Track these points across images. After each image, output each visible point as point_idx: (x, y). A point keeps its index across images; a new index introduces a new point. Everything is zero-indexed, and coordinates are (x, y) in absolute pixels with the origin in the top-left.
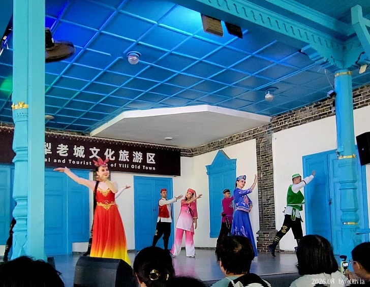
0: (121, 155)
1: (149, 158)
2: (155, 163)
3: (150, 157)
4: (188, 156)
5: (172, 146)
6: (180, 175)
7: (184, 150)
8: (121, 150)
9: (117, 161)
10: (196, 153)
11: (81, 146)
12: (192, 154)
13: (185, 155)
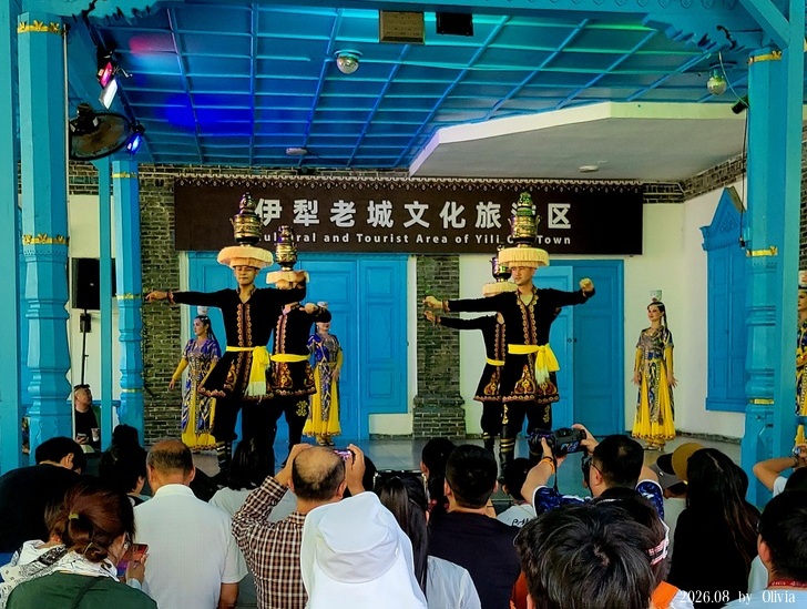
0: (480, 213)
2: (569, 227)
4: (671, 202)
5: (618, 180)
6: (641, 253)
7: (661, 188)
8: (481, 203)
9: (471, 229)
10: (689, 193)
11: (384, 202)
12: (682, 196)
13: (663, 200)
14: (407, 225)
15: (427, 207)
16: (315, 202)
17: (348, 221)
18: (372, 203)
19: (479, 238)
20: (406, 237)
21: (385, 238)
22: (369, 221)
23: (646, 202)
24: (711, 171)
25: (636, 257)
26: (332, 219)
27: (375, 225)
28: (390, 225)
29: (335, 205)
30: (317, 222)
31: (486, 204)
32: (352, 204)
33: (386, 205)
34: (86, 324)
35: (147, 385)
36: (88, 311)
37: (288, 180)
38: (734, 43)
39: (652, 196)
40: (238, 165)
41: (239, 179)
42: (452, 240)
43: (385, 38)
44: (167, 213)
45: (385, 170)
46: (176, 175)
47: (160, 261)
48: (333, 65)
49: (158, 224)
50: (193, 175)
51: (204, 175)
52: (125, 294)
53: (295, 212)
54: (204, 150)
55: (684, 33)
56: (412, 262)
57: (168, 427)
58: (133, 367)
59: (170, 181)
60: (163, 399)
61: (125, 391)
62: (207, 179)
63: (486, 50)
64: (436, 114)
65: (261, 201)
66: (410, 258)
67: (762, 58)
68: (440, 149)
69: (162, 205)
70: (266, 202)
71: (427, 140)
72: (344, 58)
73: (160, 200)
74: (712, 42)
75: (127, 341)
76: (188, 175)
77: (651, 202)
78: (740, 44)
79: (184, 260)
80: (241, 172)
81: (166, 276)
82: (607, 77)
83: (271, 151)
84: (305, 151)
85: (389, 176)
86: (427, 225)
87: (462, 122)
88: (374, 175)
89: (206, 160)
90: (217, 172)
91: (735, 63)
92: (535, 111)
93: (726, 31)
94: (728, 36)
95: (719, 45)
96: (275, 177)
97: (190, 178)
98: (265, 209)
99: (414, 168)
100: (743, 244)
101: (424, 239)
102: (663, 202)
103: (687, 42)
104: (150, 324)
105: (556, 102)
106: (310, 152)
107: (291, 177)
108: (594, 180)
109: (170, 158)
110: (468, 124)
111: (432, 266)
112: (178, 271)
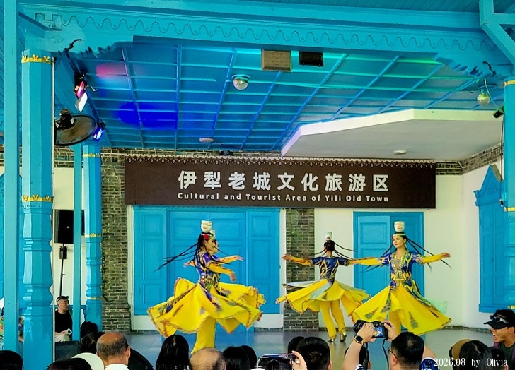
0: (328, 181)
1: (378, 183)
2: (387, 190)
3: (379, 180)
4: (454, 174)
5: (419, 160)
6: (434, 207)
7: (448, 165)
8: (329, 175)
9: (322, 191)
10: (466, 169)
11: (264, 173)
12: (462, 170)
13: (449, 172)
14: (279, 188)
15: (293, 177)
16: (219, 173)
17: (241, 186)
18: (256, 174)
19: (327, 198)
20: (279, 196)
21: (265, 197)
22: (254, 186)
23: (438, 174)
24: (480, 154)
25: (432, 210)
26: (230, 184)
27: (258, 189)
28: (268, 188)
29: (232, 175)
30: (220, 186)
31: (332, 175)
32: (243, 174)
33: (266, 175)
34: (64, 253)
35: (104, 295)
36: (65, 245)
37: (201, 159)
38: (494, 73)
39: (442, 170)
40: (168, 148)
41: (168, 158)
42: (309, 198)
43: (265, 68)
44: (119, 180)
45: (265, 152)
46: (126, 155)
47: (114, 212)
48: (231, 85)
49: (114, 187)
50: (137, 155)
51: (145, 155)
52: (90, 234)
53: (205, 179)
54: (145, 139)
55: (461, 66)
56: (283, 213)
57: (118, 323)
58: (95, 282)
59: (122, 158)
60: (115, 304)
61: (89, 298)
62: (146, 157)
63: (332, 75)
64: (299, 116)
65: (183, 172)
66: (282, 210)
67: (513, 82)
68: (302, 139)
69: (116, 174)
70: (186, 173)
71: (293, 133)
72: (238, 80)
73: (115, 171)
74: (479, 72)
75: (91, 265)
76: (134, 155)
77: (441, 174)
78: (498, 73)
79: (131, 211)
80: (169, 153)
81: (118, 222)
83: (190, 139)
84: (212, 140)
85: (268, 156)
86: (293, 188)
87: (316, 122)
88: (258, 156)
89: (146, 145)
90: (153, 153)
91: (495, 85)
92: (366, 115)
93: (489, 65)
94: (490, 68)
95: (484, 73)
96: (192, 157)
97: (135, 157)
98: (185, 177)
99: (285, 151)
100: (502, 203)
101: (291, 198)
102: (449, 174)
103: (464, 72)
104: (106, 253)
105: (378, 109)
106: (215, 140)
107: (203, 157)
108: (404, 159)
109: (122, 144)
110: (321, 123)
111: (296, 215)
112: (126, 218)
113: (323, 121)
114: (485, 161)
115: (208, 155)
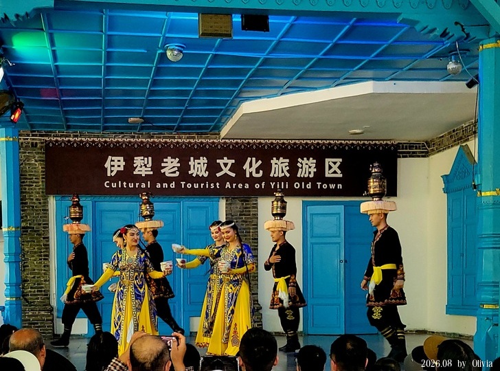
0: (274, 166)
1: (330, 167)
2: (341, 176)
3: (332, 165)
4: (419, 156)
5: (379, 140)
6: (396, 196)
7: (411, 146)
8: (275, 159)
9: (267, 178)
10: (433, 150)
11: (201, 158)
12: (427, 152)
13: (413, 155)
14: (218, 175)
15: (233, 161)
16: (150, 158)
17: (174, 172)
18: (192, 158)
19: (273, 185)
20: (218, 184)
21: (202, 185)
22: (190, 172)
23: (400, 157)
24: (449, 133)
26: (162, 171)
27: (194, 175)
28: (206, 175)
29: (165, 160)
30: (151, 173)
31: (278, 159)
33: (203, 160)
35: (24, 295)
37: (130, 142)
38: (468, 35)
39: (404, 152)
40: (92, 131)
41: (94, 142)
42: (252, 186)
43: (203, 34)
44: (40, 167)
45: (202, 134)
46: (47, 138)
47: (34, 203)
48: (163, 55)
49: (34, 175)
50: (59, 139)
51: (67, 139)
52: (9, 227)
53: (135, 165)
54: (67, 120)
55: (429, 28)
56: (223, 203)
57: (39, 327)
58: (14, 281)
59: (42, 143)
60: (35, 305)
61: (8, 299)
62: (69, 141)
63: (279, 42)
64: (240, 91)
65: (110, 157)
66: (221, 200)
67: (489, 46)
68: (244, 118)
69: (36, 161)
70: (113, 158)
71: (234, 111)
72: (172, 50)
73: (34, 157)
74: (450, 34)
75: (10, 262)
76: (55, 139)
77: (404, 157)
78: (472, 35)
79: (52, 202)
80: (94, 137)
81: (38, 214)
82: (370, 61)
83: (117, 120)
84: (142, 120)
85: (205, 139)
86: (233, 175)
87: (260, 97)
88: (194, 138)
89: (69, 127)
90: (77, 136)
91: (468, 50)
92: (316, 89)
93: (462, 26)
94: (463, 30)
95: (456, 36)
96: (120, 140)
97: (57, 141)
98: (112, 163)
99: (224, 132)
100: (475, 187)
101: (232, 186)
102: (413, 157)
103: (432, 35)
104: (26, 250)
105: (331, 81)
106: (146, 121)
107: (132, 140)
108: (360, 140)
109: (41, 126)
110: (265, 99)
111: (238, 205)
112: (48, 210)
113: (268, 97)
114: (455, 141)
115: (138, 138)
